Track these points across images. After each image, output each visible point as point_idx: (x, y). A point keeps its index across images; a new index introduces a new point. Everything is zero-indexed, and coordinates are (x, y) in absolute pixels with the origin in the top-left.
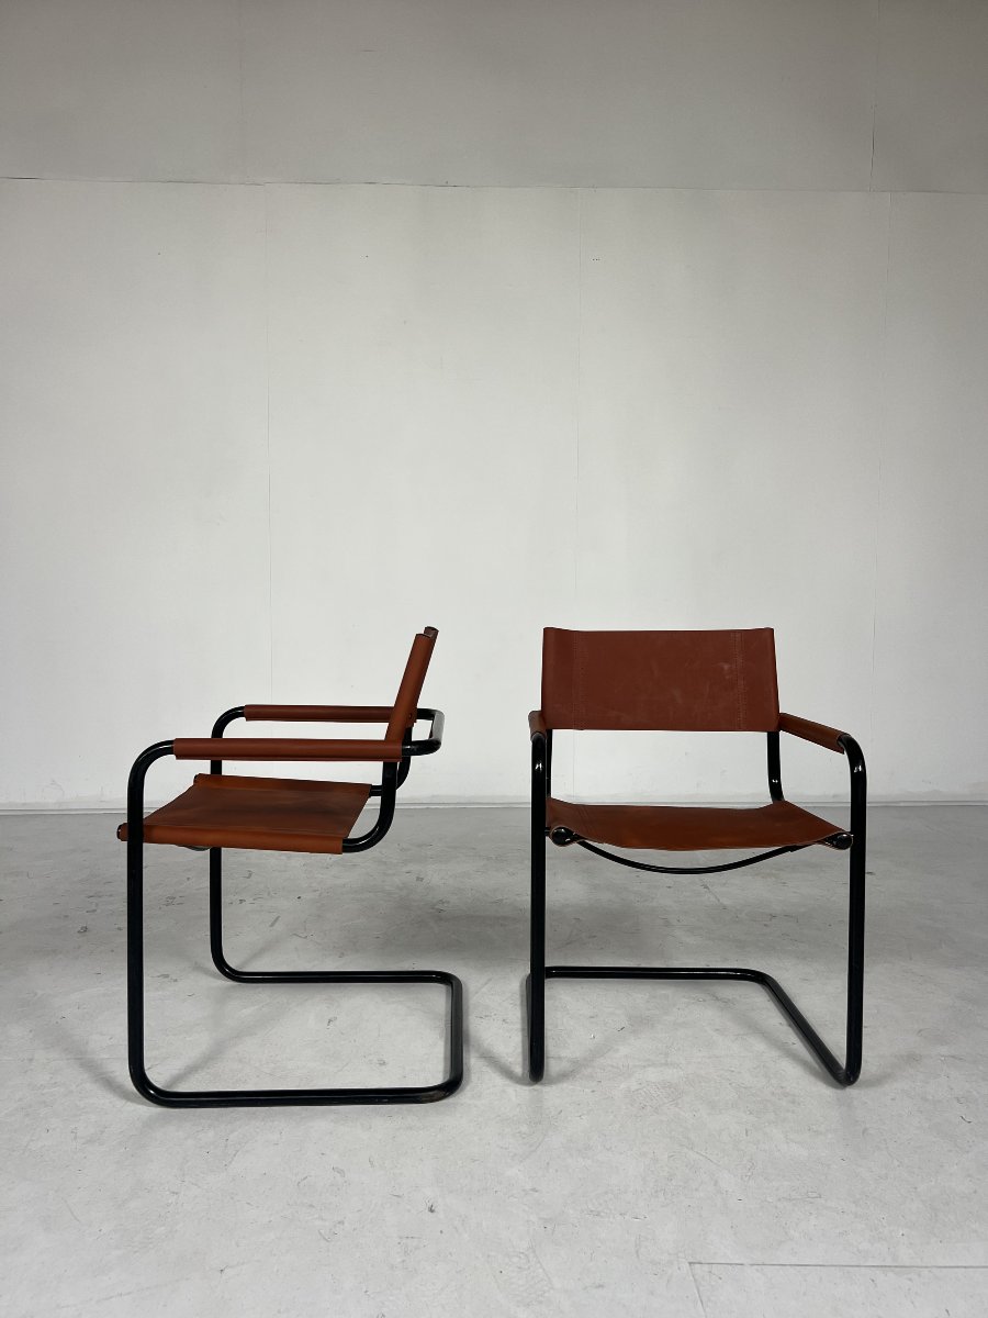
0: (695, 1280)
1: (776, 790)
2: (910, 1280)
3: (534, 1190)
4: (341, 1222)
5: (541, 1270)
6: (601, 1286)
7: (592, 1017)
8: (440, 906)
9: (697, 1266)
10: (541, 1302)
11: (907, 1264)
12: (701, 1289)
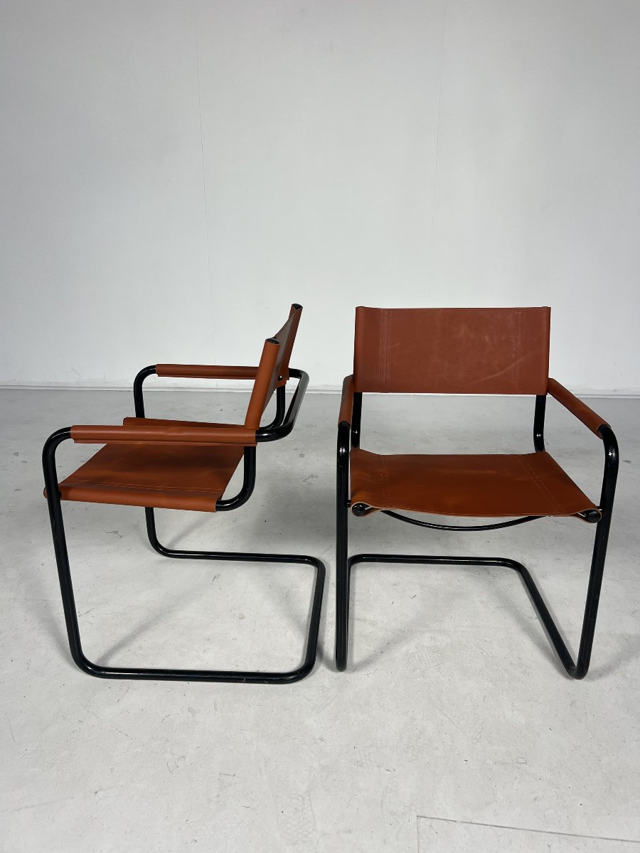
0: (418, 833)
1: (539, 443)
3: (322, 739)
5: (310, 813)
6: (350, 831)
7: (395, 585)
9: (423, 819)
11: (578, 834)
12: (421, 841)
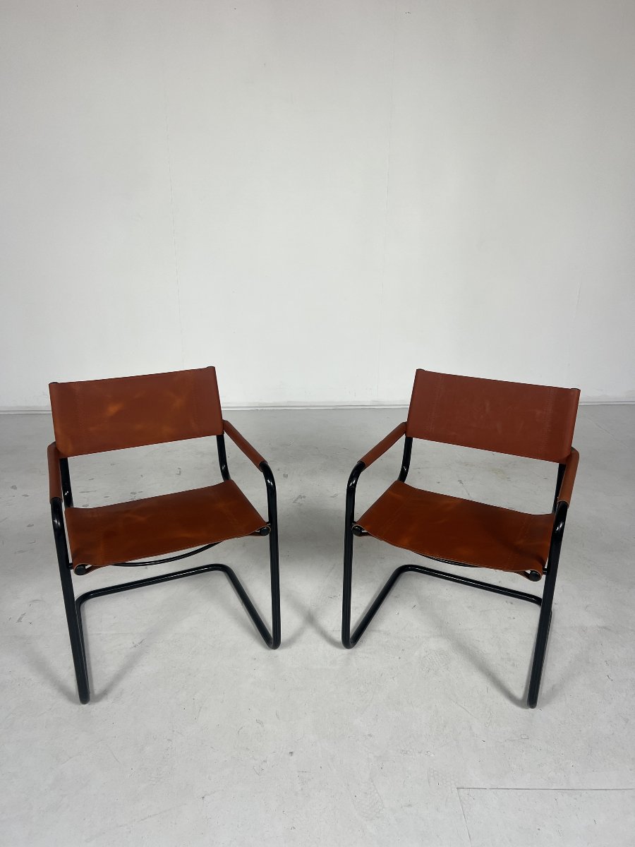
2: (576, 799)
4: (265, 761)
8: (299, 501)
10: (378, 818)
